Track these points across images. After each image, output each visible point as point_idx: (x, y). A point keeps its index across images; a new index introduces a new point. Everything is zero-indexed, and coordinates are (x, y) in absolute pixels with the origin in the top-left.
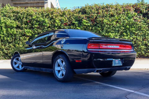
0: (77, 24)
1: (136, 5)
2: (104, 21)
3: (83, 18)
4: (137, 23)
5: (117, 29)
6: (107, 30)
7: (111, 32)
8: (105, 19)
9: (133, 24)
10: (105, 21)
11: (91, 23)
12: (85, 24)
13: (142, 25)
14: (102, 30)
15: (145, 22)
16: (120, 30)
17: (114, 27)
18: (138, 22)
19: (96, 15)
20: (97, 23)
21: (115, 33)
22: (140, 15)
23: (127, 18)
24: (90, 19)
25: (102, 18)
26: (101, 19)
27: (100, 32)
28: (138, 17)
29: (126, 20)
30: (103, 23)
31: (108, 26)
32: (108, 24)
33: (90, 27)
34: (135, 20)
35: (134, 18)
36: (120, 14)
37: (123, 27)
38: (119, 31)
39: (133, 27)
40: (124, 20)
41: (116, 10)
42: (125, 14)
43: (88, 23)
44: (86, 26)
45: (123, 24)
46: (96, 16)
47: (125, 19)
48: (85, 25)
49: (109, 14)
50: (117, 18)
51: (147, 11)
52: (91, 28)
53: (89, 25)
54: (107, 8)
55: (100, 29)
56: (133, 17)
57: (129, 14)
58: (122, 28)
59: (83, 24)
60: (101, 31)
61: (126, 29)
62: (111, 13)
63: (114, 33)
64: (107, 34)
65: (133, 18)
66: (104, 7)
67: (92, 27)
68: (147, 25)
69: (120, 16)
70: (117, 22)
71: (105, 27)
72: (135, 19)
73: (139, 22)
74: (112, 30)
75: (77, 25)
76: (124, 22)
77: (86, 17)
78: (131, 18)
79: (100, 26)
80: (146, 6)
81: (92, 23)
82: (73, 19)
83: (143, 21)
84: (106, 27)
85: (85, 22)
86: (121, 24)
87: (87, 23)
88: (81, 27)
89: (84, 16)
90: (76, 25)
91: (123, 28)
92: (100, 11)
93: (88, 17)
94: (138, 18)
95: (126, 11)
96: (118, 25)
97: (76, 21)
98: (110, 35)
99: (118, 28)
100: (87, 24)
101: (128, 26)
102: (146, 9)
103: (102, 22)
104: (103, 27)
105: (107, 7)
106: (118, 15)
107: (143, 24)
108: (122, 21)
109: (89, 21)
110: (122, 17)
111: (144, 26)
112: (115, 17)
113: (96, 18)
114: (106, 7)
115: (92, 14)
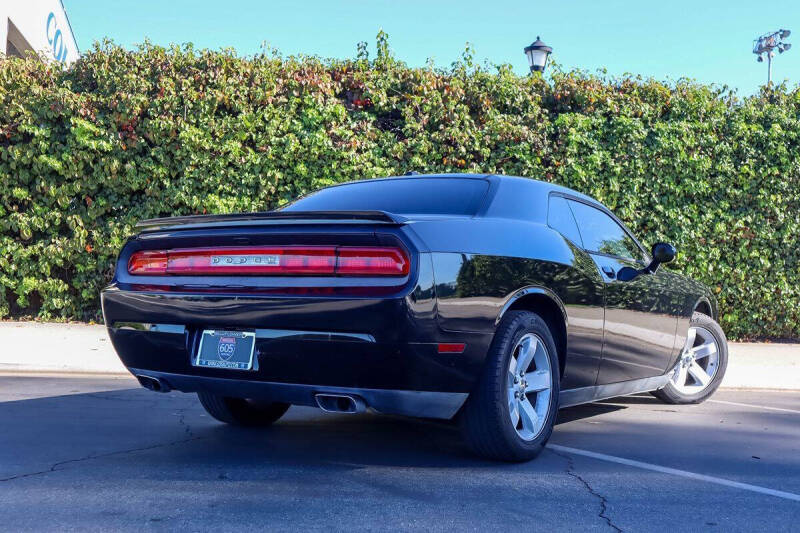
0: (46, 139)
1: (351, 68)
2: (182, 134)
3: (75, 113)
4: (345, 154)
5: (249, 178)
6: (198, 180)
7: (220, 193)
8: (188, 122)
9: (326, 158)
10: (189, 133)
11: (116, 138)
12: (84, 140)
13: (369, 164)
14: (176, 177)
15: (384, 154)
16: (263, 182)
17: (237, 169)
18: (348, 149)
19: (143, 99)
20: (147, 140)
21: (240, 198)
22: (363, 118)
23: (299, 126)
24: (113, 118)
25: (175, 118)
26: (167, 122)
27: (162, 187)
28: (354, 125)
29: (291, 136)
30: (180, 143)
31: (206, 161)
32: (202, 149)
33: (111, 161)
34: (336, 138)
35: (333, 131)
36: (264, 104)
37: (280, 168)
38: (256, 187)
39: (327, 172)
40: (284, 134)
41: (249, 85)
42: (288, 108)
43: (101, 137)
44: (93, 151)
45: (278, 157)
46: (142, 106)
47: (288, 132)
48: (85, 148)
49: (211, 102)
50: (249, 124)
51: (395, 99)
52: (116, 163)
53: (106, 146)
54: (200, 70)
55: (161, 171)
56: (324, 122)
57: (311, 111)
58: (273, 176)
59: (78, 144)
60: (167, 183)
61: (292, 182)
62: (219, 95)
63: (234, 195)
64: (196, 201)
65: (328, 129)
66: (189, 65)
67: (124, 162)
68: (390, 166)
69: (266, 116)
70: (250, 143)
71: (188, 165)
72: (338, 133)
73: (353, 152)
74: (225, 179)
75: (43, 145)
76: (281, 144)
77: (90, 104)
78: (317, 129)
79: (161, 157)
80: (396, 76)
81: (125, 139)
82: (22, 108)
83: (373, 145)
84: (196, 166)
85: (85, 133)
86: (270, 156)
87: (95, 137)
88: (65, 156)
89: (81, 99)
90: (36, 146)
91: (279, 175)
92: (166, 83)
93: (104, 110)
94: (350, 133)
95: (295, 93)
96: (252, 156)
97: (36, 124)
98: (215, 207)
99: (252, 171)
100: (94, 145)
101: (302, 168)
102: (390, 94)
103: (173, 138)
104: (180, 162)
105: (202, 66)
106: (256, 108)
107: (372, 161)
108: (273, 139)
109: (107, 127)
110: (275, 122)
111: (379, 170)
112: (240, 117)
113: (144, 115)
114: (198, 65)
115: (123, 95)
